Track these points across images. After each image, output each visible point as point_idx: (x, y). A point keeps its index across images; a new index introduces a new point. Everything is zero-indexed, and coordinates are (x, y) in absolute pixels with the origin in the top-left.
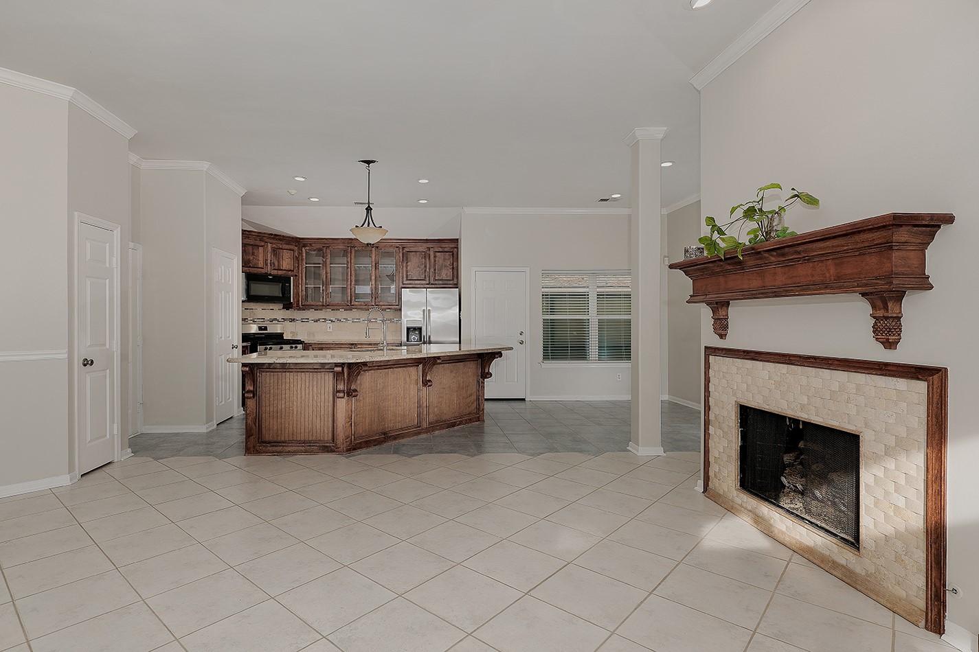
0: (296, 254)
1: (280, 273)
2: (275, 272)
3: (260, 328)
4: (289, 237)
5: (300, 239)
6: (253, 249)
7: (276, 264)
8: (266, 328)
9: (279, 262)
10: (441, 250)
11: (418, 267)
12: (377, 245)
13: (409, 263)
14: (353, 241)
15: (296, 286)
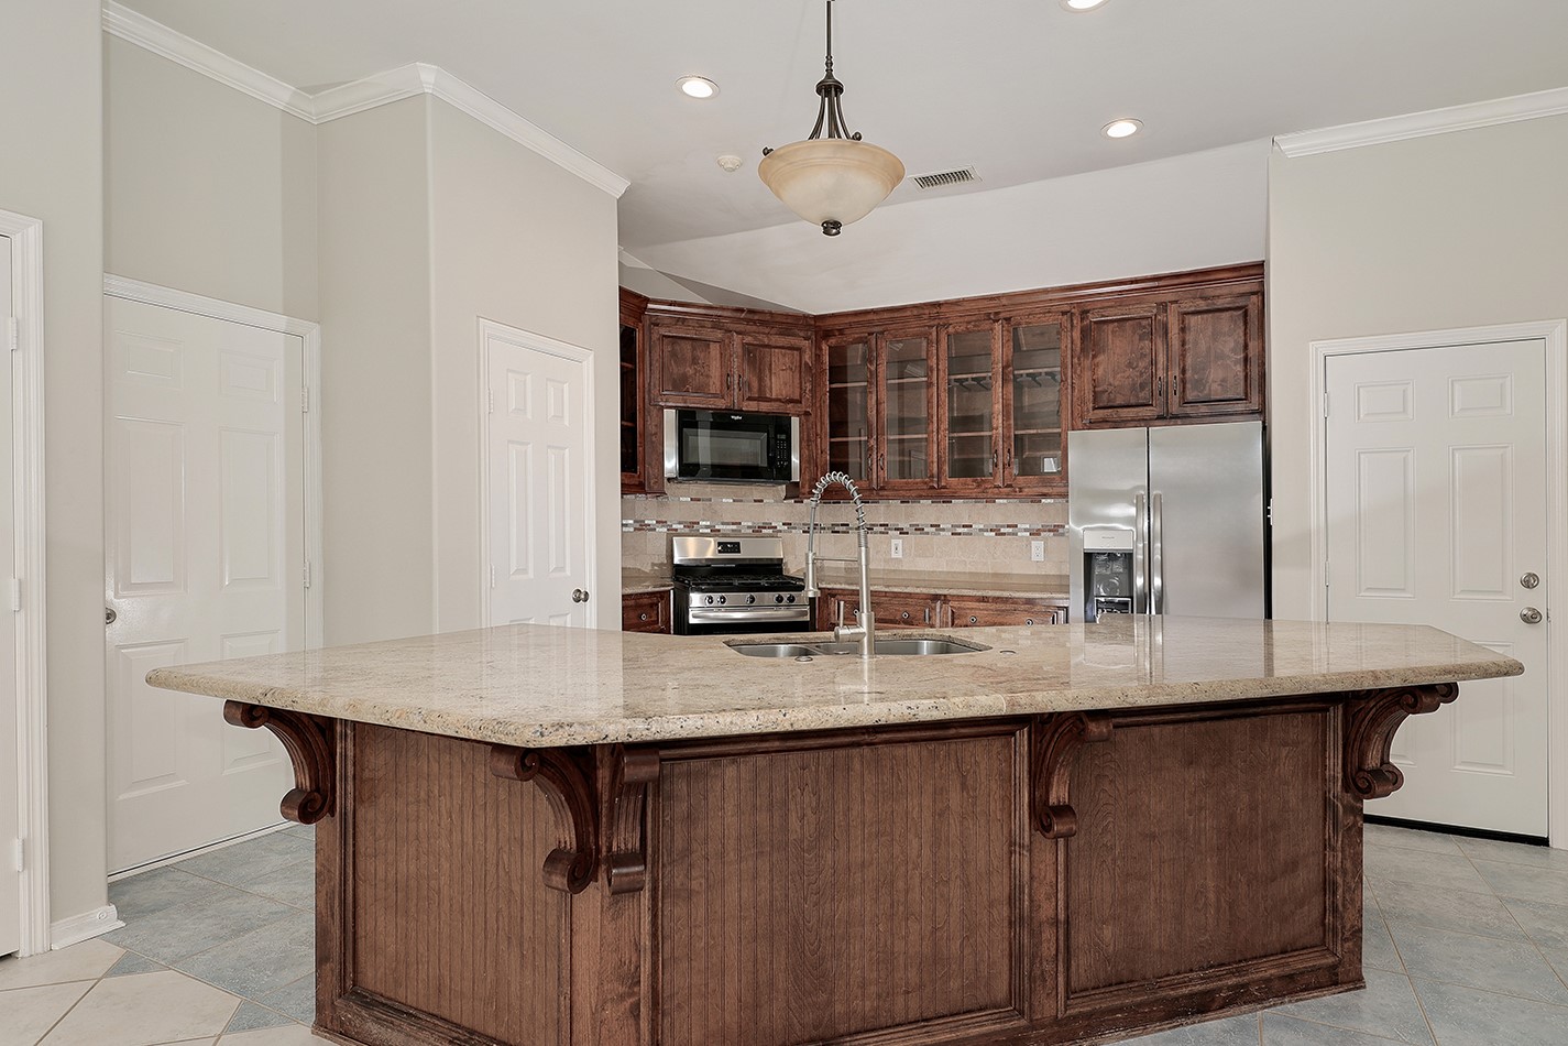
0: (807, 358)
1: (764, 407)
2: (752, 406)
3: (724, 548)
4: (787, 315)
5: (817, 318)
6: (694, 349)
7: (755, 384)
8: (736, 548)
9: (761, 380)
10: (1202, 305)
11: (1130, 365)
12: (1007, 315)
13: (1101, 358)
14: (943, 309)
15: (809, 440)
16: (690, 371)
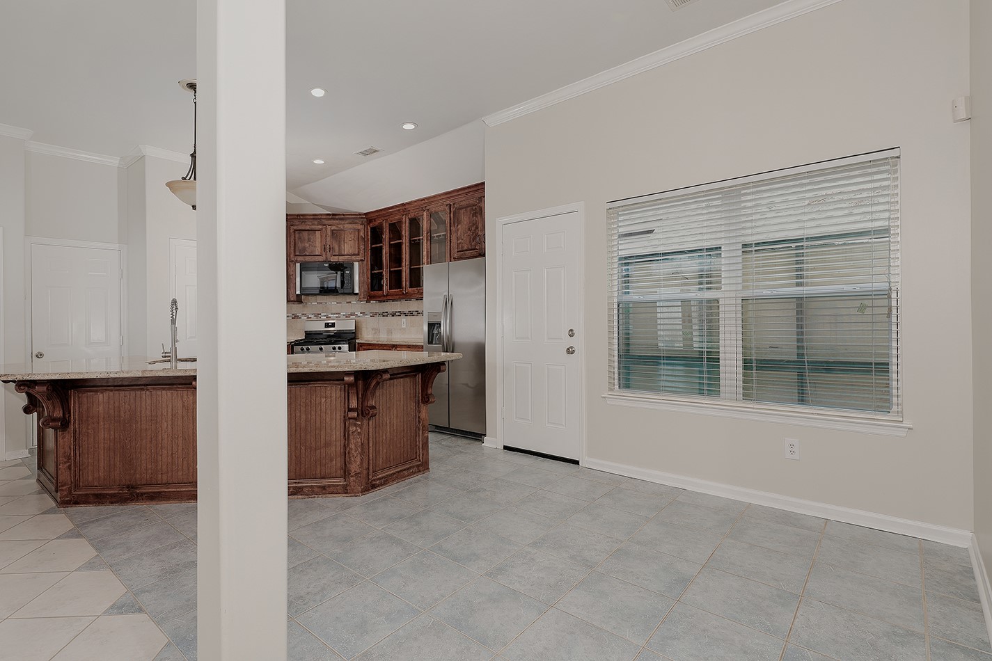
0: (362, 234)
1: (341, 259)
2: (335, 259)
3: (328, 325)
4: (352, 215)
5: (366, 214)
6: (309, 234)
7: (337, 248)
8: (334, 325)
9: (339, 246)
12: (427, 208)
13: (459, 226)
14: (406, 207)
15: (363, 273)
16: (307, 245)
